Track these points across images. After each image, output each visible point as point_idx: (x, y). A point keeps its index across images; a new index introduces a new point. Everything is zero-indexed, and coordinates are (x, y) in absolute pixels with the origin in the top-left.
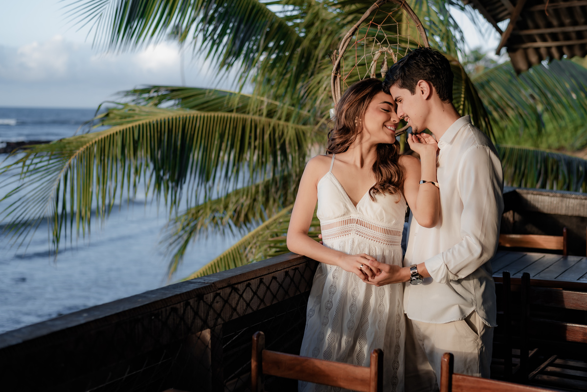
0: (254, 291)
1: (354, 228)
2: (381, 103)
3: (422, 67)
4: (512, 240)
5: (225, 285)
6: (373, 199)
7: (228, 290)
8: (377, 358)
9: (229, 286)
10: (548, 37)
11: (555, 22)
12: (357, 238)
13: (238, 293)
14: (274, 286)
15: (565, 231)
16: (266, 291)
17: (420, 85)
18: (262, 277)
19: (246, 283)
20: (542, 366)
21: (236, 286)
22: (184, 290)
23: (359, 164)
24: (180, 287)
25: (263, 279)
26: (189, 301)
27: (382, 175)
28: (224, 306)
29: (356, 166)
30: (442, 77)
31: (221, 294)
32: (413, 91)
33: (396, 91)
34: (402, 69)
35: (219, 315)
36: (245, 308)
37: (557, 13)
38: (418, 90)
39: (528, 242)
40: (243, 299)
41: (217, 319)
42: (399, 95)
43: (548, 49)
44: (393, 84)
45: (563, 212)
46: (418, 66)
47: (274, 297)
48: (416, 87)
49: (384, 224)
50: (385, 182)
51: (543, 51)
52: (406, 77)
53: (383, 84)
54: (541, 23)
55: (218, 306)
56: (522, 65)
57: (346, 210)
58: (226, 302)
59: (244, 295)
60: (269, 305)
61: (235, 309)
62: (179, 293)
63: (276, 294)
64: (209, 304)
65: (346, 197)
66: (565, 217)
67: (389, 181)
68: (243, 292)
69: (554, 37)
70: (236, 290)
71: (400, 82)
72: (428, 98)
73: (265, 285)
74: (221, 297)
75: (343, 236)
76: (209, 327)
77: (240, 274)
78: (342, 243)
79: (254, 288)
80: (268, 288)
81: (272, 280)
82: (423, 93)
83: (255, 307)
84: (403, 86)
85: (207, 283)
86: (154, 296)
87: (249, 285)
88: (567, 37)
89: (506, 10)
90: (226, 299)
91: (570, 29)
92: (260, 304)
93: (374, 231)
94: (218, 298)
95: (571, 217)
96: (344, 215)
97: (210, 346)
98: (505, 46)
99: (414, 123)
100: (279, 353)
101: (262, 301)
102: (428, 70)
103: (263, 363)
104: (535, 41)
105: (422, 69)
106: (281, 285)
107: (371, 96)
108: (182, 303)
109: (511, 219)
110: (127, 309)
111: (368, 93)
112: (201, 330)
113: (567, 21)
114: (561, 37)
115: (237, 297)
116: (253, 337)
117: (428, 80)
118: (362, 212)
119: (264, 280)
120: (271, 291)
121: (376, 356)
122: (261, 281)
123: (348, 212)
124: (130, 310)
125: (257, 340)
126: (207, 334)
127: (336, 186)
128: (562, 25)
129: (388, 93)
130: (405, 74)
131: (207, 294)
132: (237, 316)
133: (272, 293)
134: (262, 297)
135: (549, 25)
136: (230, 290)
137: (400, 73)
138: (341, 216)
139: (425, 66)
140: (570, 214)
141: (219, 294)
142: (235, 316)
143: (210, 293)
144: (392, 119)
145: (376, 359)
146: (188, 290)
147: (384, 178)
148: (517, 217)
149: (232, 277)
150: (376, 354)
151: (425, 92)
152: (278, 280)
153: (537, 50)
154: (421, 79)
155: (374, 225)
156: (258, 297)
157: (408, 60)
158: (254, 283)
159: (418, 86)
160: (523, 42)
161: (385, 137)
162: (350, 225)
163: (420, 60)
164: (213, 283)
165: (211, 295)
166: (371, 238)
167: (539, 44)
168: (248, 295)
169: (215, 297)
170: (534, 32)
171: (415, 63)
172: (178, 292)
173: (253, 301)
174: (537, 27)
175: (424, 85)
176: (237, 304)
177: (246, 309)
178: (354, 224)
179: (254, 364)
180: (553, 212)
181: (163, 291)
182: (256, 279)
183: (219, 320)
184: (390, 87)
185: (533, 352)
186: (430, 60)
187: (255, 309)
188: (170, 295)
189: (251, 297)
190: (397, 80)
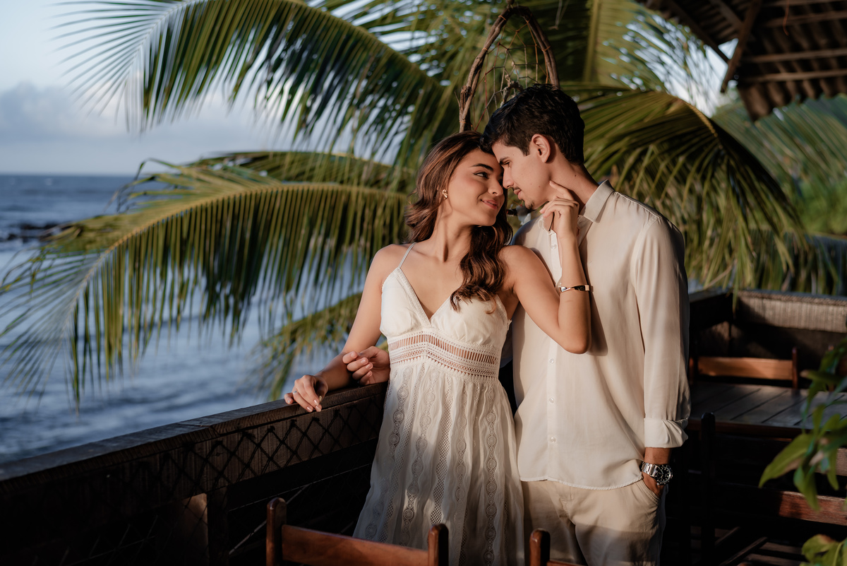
0: (281, 438)
1: (426, 348)
2: (474, 166)
3: (536, 113)
4: (720, 366)
5: (230, 429)
6: (456, 307)
7: (237, 437)
8: (437, 537)
9: (238, 431)
10: (796, 66)
11: (805, 44)
12: (429, 363)
13: (252, 441)
14: (315, 432)
15: (794, 351)
16: (302, 439)
17: (535, 142)
18: (295, 419)
19: (266, 428)
20: (742, 553)
21: (250, 431)
22: (163, 437)
23: (441, 257)
24: (160, 432)
25: (296, 421)
26: (170, 452)
27: (472, 273)
28: (229, 460)
29: (436, 259)
30: (566, 128)
31: (225, 443)
32: (525, 150)
33: (502, 150)
34: (509, 117)
35: (221, 474)
36: (265, 463)
37: (806, 29)
38: (533, 149)
39: (741, 369)
40: (262, 450)
41: (217, 479)
42: (506, 156)
43: (798, 83)
44: (496, 139)
45: (802, 324)
46: (532, 113)
47: (316, 447)
48: (529, 144)
49: (465, 345)
50: (475, 283)
51: (791, 86)
52: (515, 129)
53: (482, 140)
54: (784, 45)
55: (219, 460)
56: (760, 108)
57: (414, 321)
58: (232, 454)
59: (264, 445)
60: (306, 459)
61: (248, 466)
62: (152, 441)
63: (318, 444)
64: (205, 457)
65: (415, 304)
66: (805, 331)
67: (482, 283)
68: (262, 441)
69: (806, 65)
70: (251, 437)
71: (506, 137)
72: (550, 160)
73: (300, 430)
74: (223, 446)
75: (410, 359)
76: (203, 491)
77: (258, 414)
78: (408, 371)
79: (281, 435)
80: (305, 434)
81: (311, 423)
82: (541, 153)
83: (282, 463)
84: (511, 143)
85: (203, 426)
86: (115, 445)
87: (271, 430)
88: (824, 64)
89: (729, 26)
90: (232, 450)
91: (827, 53)
92: (291, 458)
93: (451, 354)
94: (219, 449)
95: (815, 331)
96: (412, 329)
97: (206, 520)
98: (733, 79)
99: (528, 195)
100: (305, 530)
101: (294, 453)
102: (546, 118)
103: (283, 545)
104: (777, 72)
105: (536, 117)
106: (326, 431)
107: (460, 156)
108: (158, 456)
109: (726, 335)
110: (65, 463)
111: (456, 152)
112: (191, 495)
113: (823, 42)
114: (815, 65)
115: (251, 447)
116: (268, 506)
117: (545, 134)
118: (437, 325)
119: (298, 423)
120: (309, 439)
121: (436, 535)
122: (293, 425)
123: (417, 325)
124: (70, 465)
125: (274, 511)
126: (201, 500)
127: (403, 287)
128: (815, 47)
129: (491, 152)
130: (513, 126)
131: (201, 442)
132: (251, 476)
133: (312, 442)
134: (294, 448)
135: (797, 48)
136: (240, 437)
137: (505, 125)
138: (408, 331)
139: (541, 113)
140: (812, 327)
141: (220, 443)
142: (249, 475)
143: (206, 440)
144: (490, 191)
145: (436, 539)
146: (169, 436)
147: (475, 278)
148: (735, 331)
149: (244, 418)
150: (436, 531)
151: (544, 152)
152: (321, 422)
153: (782, 85)
154: (536, 133)
155: (452, 345)
156: (288, 447)
157: (517, 104)
158: (281, 428)
159: (532, 143)
160: (760, 74)
161: (480, 217)
162: (421, 343)
163: (534, 104)
164: (211, 426)
165: (208, 444)
166: (447, 364)
167: (784, 76)
168: (269, 445)
169: (214, 447)
170: (775, 58)
171: (527, 108)
172: (152, 439)
173: (279, 453)
174: (779, 51)
175: (542, 141)
176: (252, 457)
177: (267, 465)
178: (426, 343)
179: (269, 546)
180: (787, 325)
181: (132, 438)
182: (285, 422)
183: (221, 480)
184: (492, 144)
185: (732, 532)
186: (550, 103)
187: (282, 465)
188: (139, 444)
189: (275, 447)
190: (502, 134)
